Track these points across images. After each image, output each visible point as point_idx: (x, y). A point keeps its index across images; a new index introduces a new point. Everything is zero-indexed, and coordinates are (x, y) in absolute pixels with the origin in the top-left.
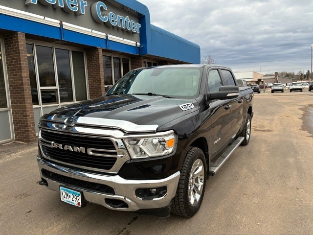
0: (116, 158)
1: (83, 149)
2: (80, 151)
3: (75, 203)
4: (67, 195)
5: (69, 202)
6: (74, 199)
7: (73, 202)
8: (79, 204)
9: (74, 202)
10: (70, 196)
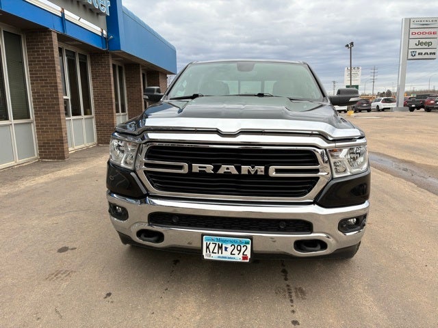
0: (318, 178)
1: (260, 169)
2: (253, 173)
3: (238, 258)
4: (220, 247)
5: (225, 258)
6: (236, 252)
7: (232, 256)
8: (245, 258)
9: (236, 256)
10: (226, 249)
